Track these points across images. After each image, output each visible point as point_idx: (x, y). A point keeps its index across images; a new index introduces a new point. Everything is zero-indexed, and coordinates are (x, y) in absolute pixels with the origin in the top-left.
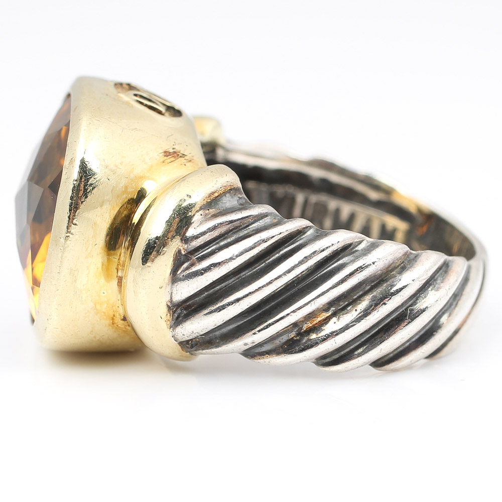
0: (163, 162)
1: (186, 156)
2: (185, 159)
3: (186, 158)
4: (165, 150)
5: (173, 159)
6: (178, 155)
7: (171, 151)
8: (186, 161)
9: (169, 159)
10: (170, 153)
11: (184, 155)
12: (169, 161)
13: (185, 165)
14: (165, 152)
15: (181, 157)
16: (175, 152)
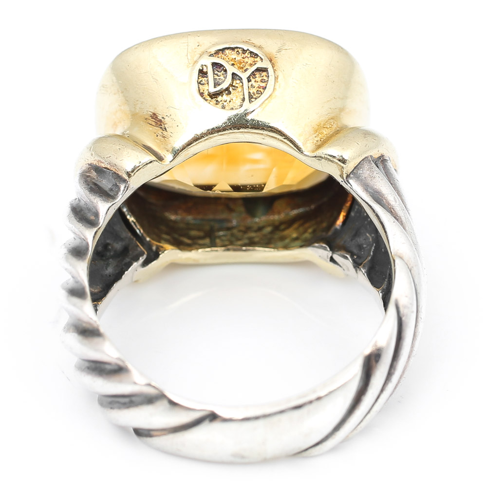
0: (146, 119)
1: (166, 131)
2: (162, 133)
3: (165, 133)
4: (155, 113)
5: (154, 124)
6: (162, 125)
7: (160, 117)
8: (161, 134)
9: (152, 121)
10: (157, 118)
11: (166, 129)
12: (150, 122)
13: (157, 136)
14: (154, 114)
15: (161, 128)
16: (160, 121)
